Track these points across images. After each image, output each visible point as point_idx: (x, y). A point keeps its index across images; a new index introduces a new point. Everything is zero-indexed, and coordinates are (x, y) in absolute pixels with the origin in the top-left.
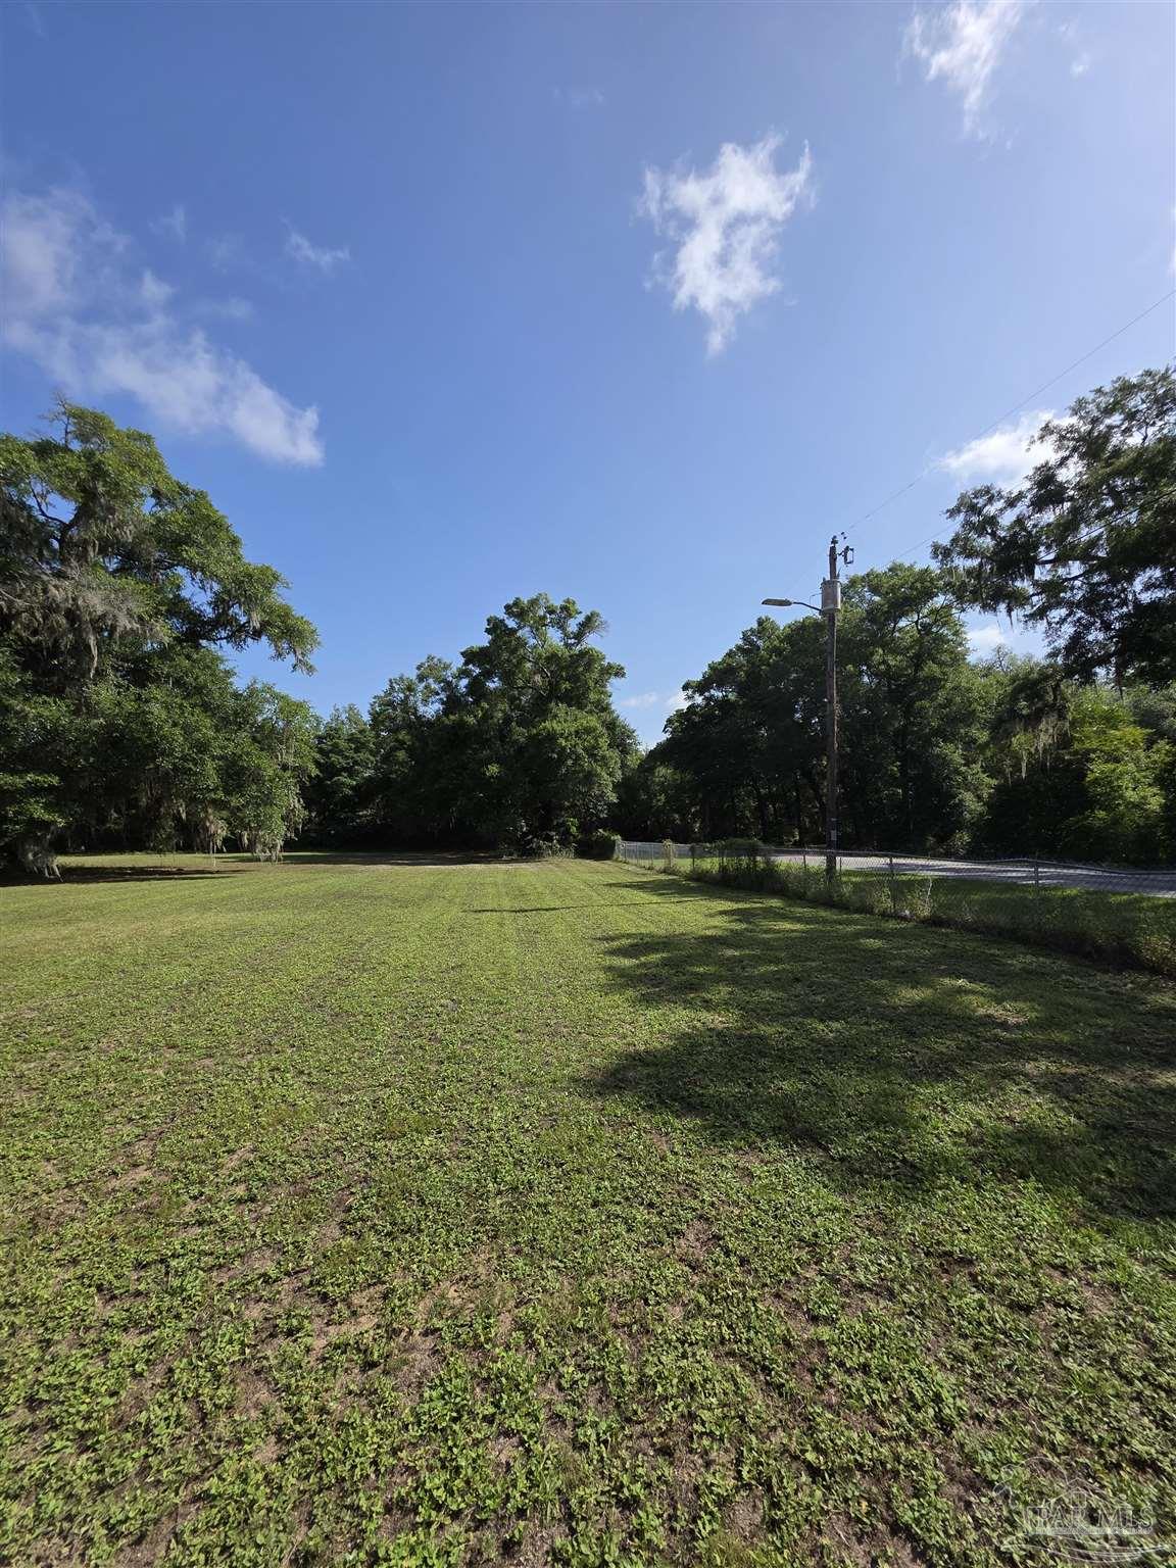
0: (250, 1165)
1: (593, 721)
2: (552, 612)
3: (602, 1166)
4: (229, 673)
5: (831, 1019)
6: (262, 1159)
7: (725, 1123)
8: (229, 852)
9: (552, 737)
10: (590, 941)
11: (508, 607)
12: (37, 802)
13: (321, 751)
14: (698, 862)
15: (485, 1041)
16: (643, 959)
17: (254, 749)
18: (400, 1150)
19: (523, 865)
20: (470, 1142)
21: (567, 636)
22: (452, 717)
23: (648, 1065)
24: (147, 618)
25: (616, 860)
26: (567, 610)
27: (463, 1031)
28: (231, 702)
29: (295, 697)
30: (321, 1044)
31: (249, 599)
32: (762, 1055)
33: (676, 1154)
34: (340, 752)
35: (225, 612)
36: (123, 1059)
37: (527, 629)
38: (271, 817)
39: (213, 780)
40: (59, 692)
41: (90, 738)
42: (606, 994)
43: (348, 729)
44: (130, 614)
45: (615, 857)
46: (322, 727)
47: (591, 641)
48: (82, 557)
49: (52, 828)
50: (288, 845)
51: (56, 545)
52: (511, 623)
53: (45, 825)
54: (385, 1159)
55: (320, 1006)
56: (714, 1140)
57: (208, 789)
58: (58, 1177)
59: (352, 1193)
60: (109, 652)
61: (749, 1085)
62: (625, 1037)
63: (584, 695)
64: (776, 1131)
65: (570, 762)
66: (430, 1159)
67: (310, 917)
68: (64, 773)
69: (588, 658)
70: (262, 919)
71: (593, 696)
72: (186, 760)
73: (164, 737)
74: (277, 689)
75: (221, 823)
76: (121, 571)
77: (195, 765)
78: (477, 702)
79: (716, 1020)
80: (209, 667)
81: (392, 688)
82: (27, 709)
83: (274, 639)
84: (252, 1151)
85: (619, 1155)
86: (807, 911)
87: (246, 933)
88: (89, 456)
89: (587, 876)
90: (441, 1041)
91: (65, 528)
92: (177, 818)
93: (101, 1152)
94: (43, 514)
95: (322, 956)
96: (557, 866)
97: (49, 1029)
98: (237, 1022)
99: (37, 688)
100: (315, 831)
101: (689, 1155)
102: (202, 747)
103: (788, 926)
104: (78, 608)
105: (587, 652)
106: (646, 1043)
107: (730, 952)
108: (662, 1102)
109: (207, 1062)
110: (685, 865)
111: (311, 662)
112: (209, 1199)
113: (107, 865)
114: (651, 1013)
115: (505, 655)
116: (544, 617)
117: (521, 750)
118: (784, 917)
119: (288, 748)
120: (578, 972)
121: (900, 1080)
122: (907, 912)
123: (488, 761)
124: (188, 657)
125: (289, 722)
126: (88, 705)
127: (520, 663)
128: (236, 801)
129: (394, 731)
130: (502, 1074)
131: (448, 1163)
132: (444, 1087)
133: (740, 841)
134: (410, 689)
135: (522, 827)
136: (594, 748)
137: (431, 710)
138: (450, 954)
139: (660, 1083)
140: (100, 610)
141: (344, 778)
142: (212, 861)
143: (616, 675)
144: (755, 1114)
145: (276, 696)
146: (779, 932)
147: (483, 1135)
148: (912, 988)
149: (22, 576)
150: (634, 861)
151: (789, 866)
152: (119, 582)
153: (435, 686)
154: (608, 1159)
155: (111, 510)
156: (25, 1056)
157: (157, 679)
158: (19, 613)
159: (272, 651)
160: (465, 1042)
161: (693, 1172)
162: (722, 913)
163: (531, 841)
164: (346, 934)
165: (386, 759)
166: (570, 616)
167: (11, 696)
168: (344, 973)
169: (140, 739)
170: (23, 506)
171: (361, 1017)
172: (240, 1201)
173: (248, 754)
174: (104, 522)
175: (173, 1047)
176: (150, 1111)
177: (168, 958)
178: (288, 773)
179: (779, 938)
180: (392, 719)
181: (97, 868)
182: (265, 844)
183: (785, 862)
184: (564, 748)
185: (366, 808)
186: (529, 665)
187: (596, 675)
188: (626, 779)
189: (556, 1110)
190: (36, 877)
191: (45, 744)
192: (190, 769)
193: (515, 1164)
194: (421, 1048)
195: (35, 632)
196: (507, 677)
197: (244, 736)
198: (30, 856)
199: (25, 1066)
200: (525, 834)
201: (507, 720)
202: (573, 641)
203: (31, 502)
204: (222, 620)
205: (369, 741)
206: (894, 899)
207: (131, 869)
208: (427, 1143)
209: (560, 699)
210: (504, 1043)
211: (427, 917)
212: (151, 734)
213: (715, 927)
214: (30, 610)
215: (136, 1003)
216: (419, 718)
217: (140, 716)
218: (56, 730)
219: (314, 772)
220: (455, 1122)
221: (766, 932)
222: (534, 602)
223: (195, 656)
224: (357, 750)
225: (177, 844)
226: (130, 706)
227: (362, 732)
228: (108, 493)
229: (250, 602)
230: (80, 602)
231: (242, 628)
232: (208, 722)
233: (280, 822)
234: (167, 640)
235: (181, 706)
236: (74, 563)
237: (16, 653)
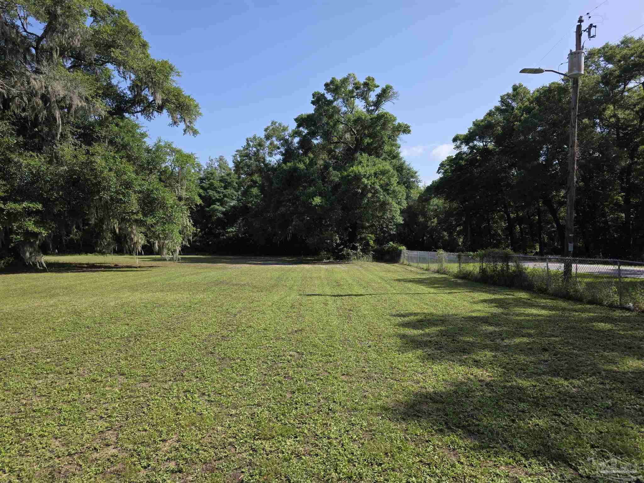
0: (177, 449)
1: (387, 166)
2: (357, 88)
3: (410, 468)
4: (143, 135)
5: (573, 378)
6: (184, 447)
7: (497, 446)
8: (145, 254)
9: (357, 178)
10: (388, 317)
11: (327, 85)
12: (30, 220)
13: (202, 188)
14: (463, 265)
15: (322, 380)
16: (427, 331)
17: (160, 186)
18: (271, 447)
19: (338, 266)
20: (317, 446)
21: (368, 104)
22: (289, 164)
23: (437, 403)
24: (91, 99)
25: (402, 264)
26: (368, 85)
27: (307, 372)
28: (145, 155)
29: (186, 151)
30: (214, 376)
31: (154, 84)
32: (520, 400)
33: (462, 463)
34: (214, 189)
35: (139, 94)
36: (94, 380)
37: (340, 100)
38: (172, 231)
39: (135, 207)
40: (39, 149)
41: (59, 179)
42: (403, 353)
43: (218, 174)
44: (80, 97)
45: (401, 261)
46: (202, 172)
47: (387, 107)
48: (50, 58)
49: (39, 237)
50: (184, 250)
51: (33, 51)
52: (329, 97)
53: (35, 235)
54: (262, 452)
55: (211, 353)
56: (489, 456)
57: (133, 213)
58: (63, 449)
59: (242, 472)
60: (68, 122)
61: (513, 421)
62: (418, 382)
63: (380, 147)
64: (536, 454)
65: (370, 195)
66: (292, 454)
67: (200, 296)
68: (45, 202)
69: (384, 120)
70: (171, 297)
71: (386, 148)
72: (118, 194)
73: (104, 179)
74: (174, 146)
75: (141, 236)
76: (74, 67)
77: (124, 196)
78: (305, 154)
79: (484, 374)
80: (130, 132)
81: (248, 144)
82: (21, 160)
83: (171, 112)
84: (178, 441)
85: (421, 461)
86: (549, 302)
87: (160, 306)
89: (382, 274)
90: (292, 379)
91: (39, 39)
92: (113, 232)
93: (86, 436)
94: (25, 31)
95: (210, 322)
96: (361, 266)
97: (48, 360)
98: (160, 361)
99: (26, 147)
100: (200, 241)
101: (472, 465)
102: (128, 185)
103: (534, 311)
104: (48, 93)
105: (383, 116)
106: (434, 387)
107: (491, 329)
108: (449, 428)
109: (144, 385)
110: (454, 268)
111: (195, 128)
112: (154, 469)
113: (73, 261)
114: (436, 367)
115: (325, 120)
116: (352, 92)
117: (336, 187)
118: (531, 306)
119: (182, 185)
120: (382, 337)
121: (632, 425)
122: (631, 305)
123: (314, 195)
124: (117, 125)
125: (182, 168)
126: (57, 158)
127: (335, 125)
128: (150, 220)
129: (250, 174)
130: (334, 402)
131: (303, 457)
132: (296, 408)
133: (497, 250)
134: (260, 145)
135: (336, 240)
136: (387, 185)
137: (275, 159)
138: (293, 323)
139: (446, 415)
140: (62, 94)
141: (217, 206)
142: (135, 260)
143: (404, 131)
144: (519, 441)
145: (173, 151)
146: (528, 315)
147: (325, 441)
148: (638, 359)
149: (15, 73)
150: (416, 265)
151: (534, 269)
152: (72, 75)
153: (276, 143)
154: (413, 463)
155: (66, 25)
156: (36, 375)
157: (98, 139)
158: (14, 98)
159: (170, 121)
160: (308, 380)
161: (475, 477)
162: (485, 301)
163: (342, 250)
164: (224, 308)
165: (245, 194)
166: (369, 90)
167: (11, 152)
168: (225, 333)
169: (89, 180)
170: (14, 26)
171: (239, 361)
172: (173, 472)
173: (157, 189)
174: (62, 34)
175: (123, 374)
176: (113, 413)
177: (115, 319)
178: (182, 203)
179: (529, 320)
180: (249, 166)
181: (66, 264)
182: (169, 250)
183: (530, 266)
184: (366, 186)
185: (232, 226)
186: (341, 126)
187: (389, 132)
188: (409, 207)
189: (374, 428)
190: (32, 268)
191: (33, 183)
192: (121, 199)
193: (349, 462)
194: (279, 382)
195: (24, 110)
196: (327, 136)
197: (154, 177)
198: (28, 254)
199: (36, 382)
200: (338, 245)
201: (326, 166)
202: (373, 108)
203: (18, 23)
204: (137, 100)
205: (233, 181)
206: (621, 294)
207: (87, 264)
208: (288, 444)
209: (364, 150)
210: (335, 381)
211: (276, 298)
212: (96, 176)
213: (479, 311)
214: (20, 96)
216: (266, 165)
217: (89, 164)
218: (39, 173)
219: (199, 201)
220: (306, 431)
221: (517, 315)
222: (345, 81)
223: (121, 124)
224: (225, 188)
225: (114, 249)
226: (83, 158)
227: (229, 175)
228: (64, 14)
229: (155, 85)
230: (50, 89)
231: (150, 104)
232: (131, 168)
233: (178, 234)
234: (103, 113)
235: (114, 157)
236: (45, 63)
237: (13, 124)
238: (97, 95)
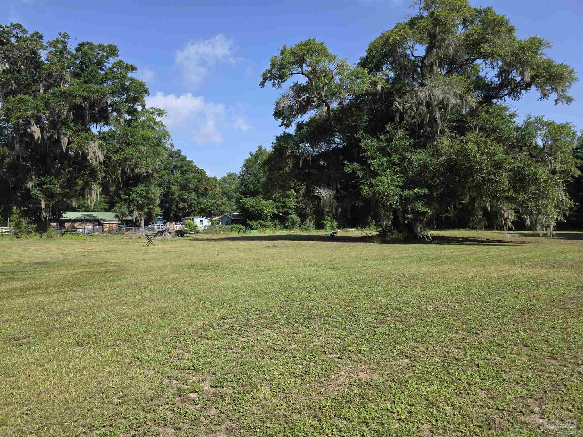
4: (512, 116)
8: (516, 230)
12: (419, 203)
17: (532, 162)
24: (463, 95)
28: (515, 134)
31: (522, 64)
35: (507, 78)
38: (547, 206)
39: (506, 185)
40: (424, 146)
41: (440, 167)
44: (455, 95)
46: (575, 141)
48: (431, 71)
49: (426, 215)
50: (559, 226)
51: (419, 70)
53: (423, 214)
57: (504, 191)
60: (445, 120)
68: (431, 187)
70: (553, 274)
72: (490, 174)
73: (477, 162)
74: (545, 119)
75: (511, 212)
76: (449, 72)
77: (495, 176)
80: (499, 115)
82: (413, 157)
83: (540, 86)
87: (545, 283)
88: (431, 15)
91: (424, 58)
92: (485, 209)
94: (414, 56)
97: (455, 318)
99: (416, 146)
100: (575, 216)
102: (499, 165)
104: (431, 100)
111: (569, 95)
113: (449, 235)
119: (555, 158)
124: (487, 112)
125: (556, 140)
126: (437, 151)
128: (521, 197)
140: (441, 97)
142: (506, 235)
145: (545, 124)
149: (407, 91)
152: (448, 79)
155: (443, 40)
157: (470, 129)
158: (407, 110)
159: (539, 95)
167: (406, 152)
169: (464, 165)
170: (407, 56)
173: (528, 166)
174: (440, 48)
178: (558, 176)
181: (445, 237)
182: (542, 225)
190: (422, 240)
191: (420, 173)
192: (492, 179)
195: (413, 118)
197: (524, 154)
198: (419, 229)
203: (409, 52)
204: (505, 84)
207: (462, 238)
212: (470, 161)
214: (411, 107)
215: (493, 314)
217: (464, 152)
218: (425, 165)
223: (491, 110)
225: (485, 225)
226: (458, 147)
228: (441, 31)
229: (524, 65)
230: (432, 96)
231: (518, 85)
232: (502, 149)
233: (553, 209)
234: (474, 105)
235: (485, 142)
236: (428, 76)
237: (407, 130)
238: (469, 90)
